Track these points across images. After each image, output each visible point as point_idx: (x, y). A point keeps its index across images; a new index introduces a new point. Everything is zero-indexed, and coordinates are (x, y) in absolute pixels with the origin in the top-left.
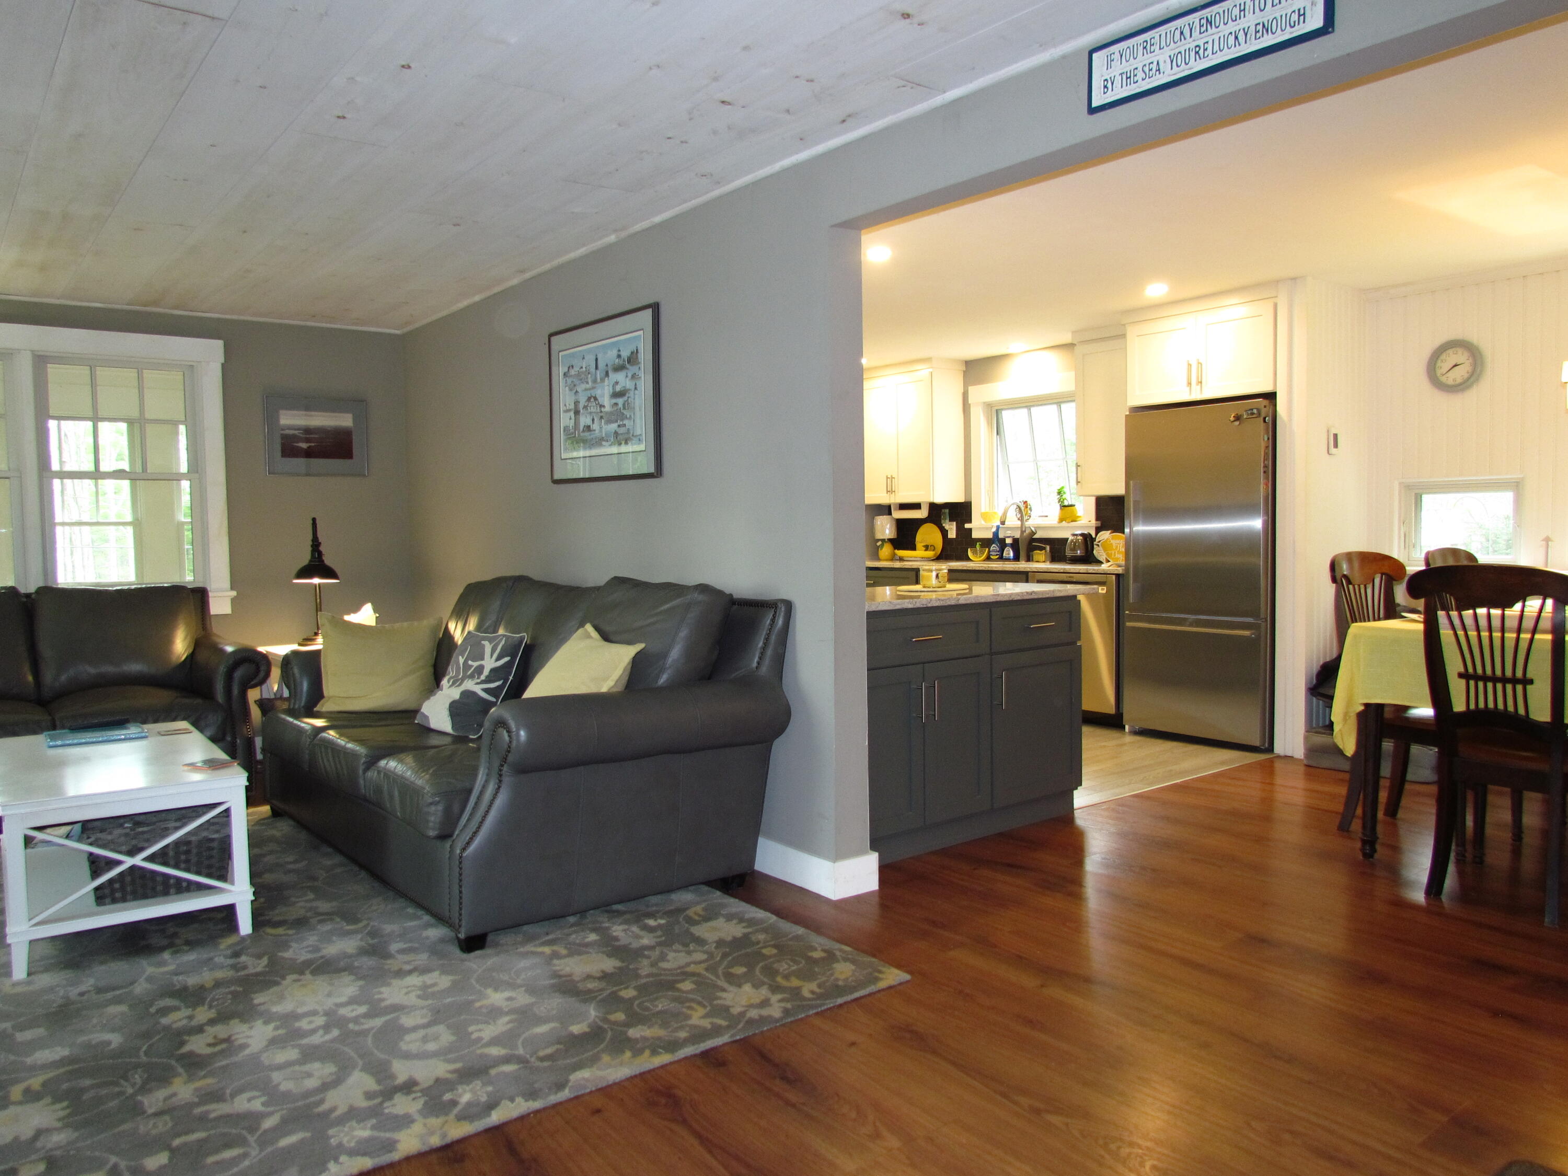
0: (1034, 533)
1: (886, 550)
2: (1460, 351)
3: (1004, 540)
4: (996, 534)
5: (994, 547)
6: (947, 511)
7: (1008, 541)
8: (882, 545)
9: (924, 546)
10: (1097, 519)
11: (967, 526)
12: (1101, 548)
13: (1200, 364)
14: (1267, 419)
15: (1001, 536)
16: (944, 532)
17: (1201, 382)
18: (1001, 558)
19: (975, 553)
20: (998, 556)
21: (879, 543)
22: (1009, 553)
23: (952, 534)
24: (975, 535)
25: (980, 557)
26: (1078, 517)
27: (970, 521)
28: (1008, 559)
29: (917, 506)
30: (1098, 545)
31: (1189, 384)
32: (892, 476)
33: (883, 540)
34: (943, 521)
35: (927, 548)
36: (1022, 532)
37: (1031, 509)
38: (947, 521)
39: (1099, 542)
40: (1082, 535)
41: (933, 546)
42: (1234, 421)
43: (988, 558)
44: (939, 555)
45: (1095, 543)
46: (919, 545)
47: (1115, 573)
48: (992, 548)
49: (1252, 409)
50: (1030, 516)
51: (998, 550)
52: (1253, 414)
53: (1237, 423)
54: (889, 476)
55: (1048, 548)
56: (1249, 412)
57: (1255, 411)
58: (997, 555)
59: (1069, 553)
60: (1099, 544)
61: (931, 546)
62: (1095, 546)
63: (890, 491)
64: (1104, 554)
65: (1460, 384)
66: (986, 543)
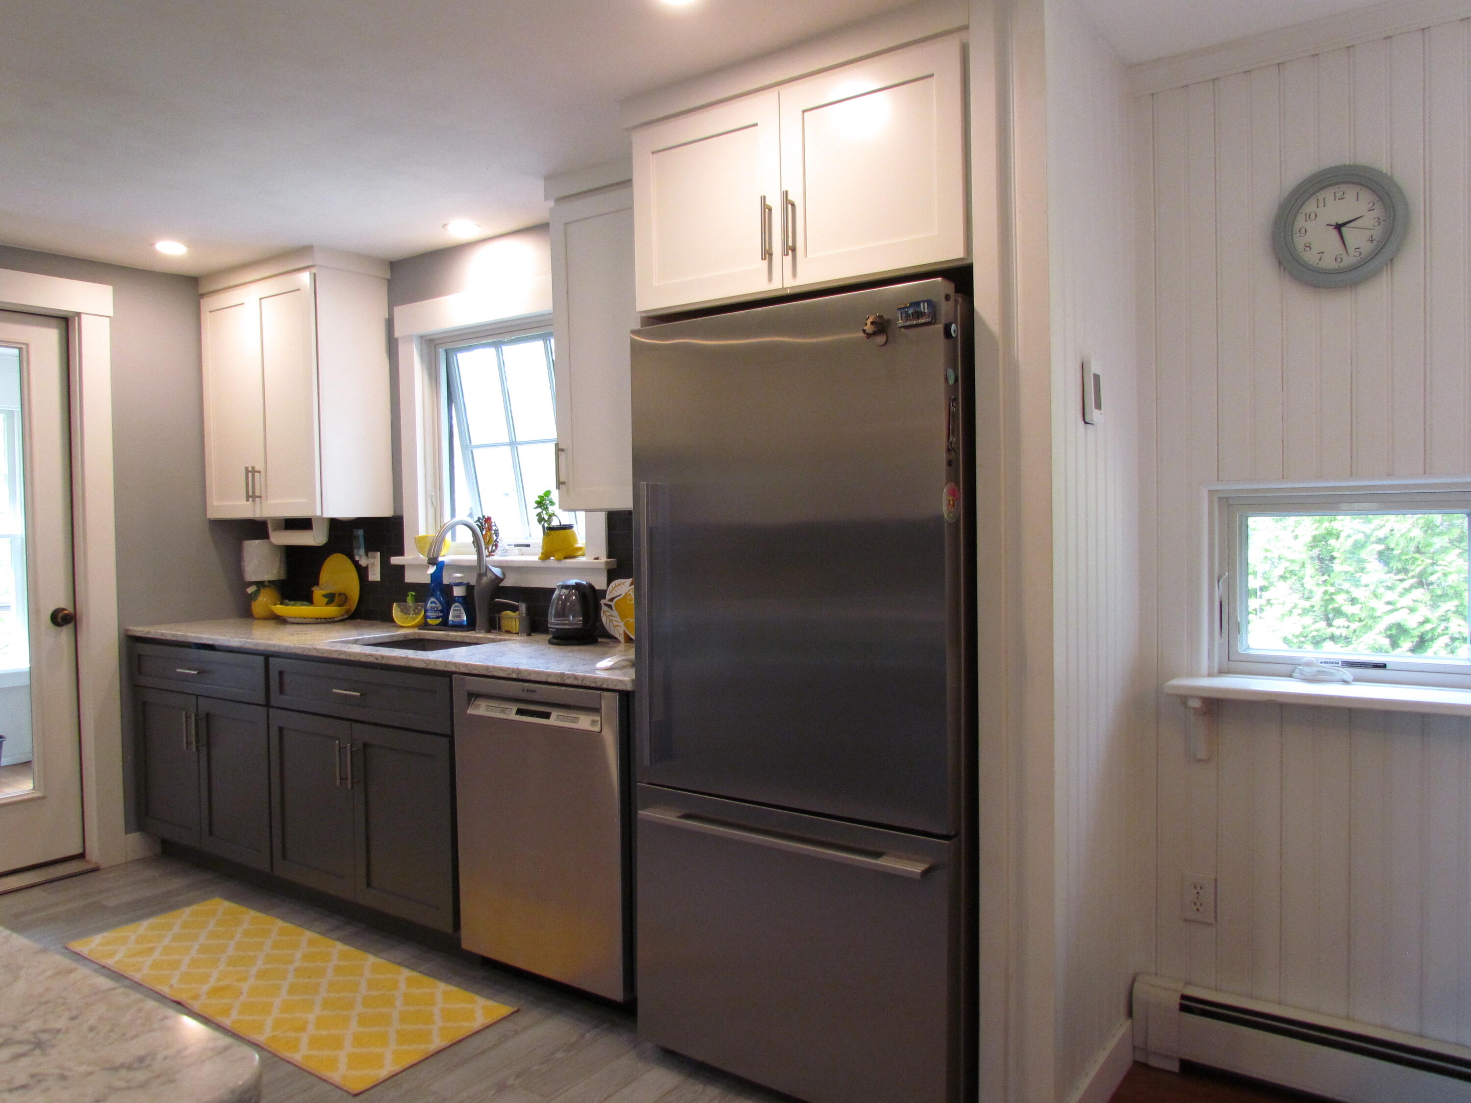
0: (498, 580)
1: (264, 602)
2: (1350, 192)
3: (449, 588)
4: (437, 577)
5: (432, 603)
6: (360, 532)
7: (458, 592)
8: (256, 594)
9: (325, 596)
10: (609, 556)
11: (395, 560)
12: (615, 612)
13: (788, 204)
14: (953, 327)
15: (446, 581)
16: (362, 572)
17: (794, 250)
18: (445, 624)
19: (405, 611)
20: (440, 620)
21: (251, 590)
22: (458, 614)
23: (375, 575)
24: (410, 577)
25: (414, 619)
26: (580, 549)
27: (401, 553)
28: (458, 627)
29: (303, 524)
30: (610, 607)
31: (767, 254)
32: (253, 468)
33: (260, 584)
34: (356, 551)
35: (331, 598)
36: (480, 576)
37: (497, 533)
38: (362, 551)
39: (612, 600)
40: (577, 586)
41: (345, 595)
42: (874, 334)
43: (425, 625)
44: (356, 610)
45: (603, 602)
46: (318, 593)
47: (619, 687)
48: (429, 605)
49: (917, 304)
50: (496, 546)
51: (440, 608)
52: (918, 315)
53: (881, 339)
54: (250, 469)
55: (523, 607)
56: (910, 311)
57: (924, 308)
58: (438, 617)
59: (553, 622)
60: (612, 604)
61: (340, 594)
62: (604, 608)
63: (251, 496)
64: (621, 624)
65: (1354, 268)
66: (422, 592)
